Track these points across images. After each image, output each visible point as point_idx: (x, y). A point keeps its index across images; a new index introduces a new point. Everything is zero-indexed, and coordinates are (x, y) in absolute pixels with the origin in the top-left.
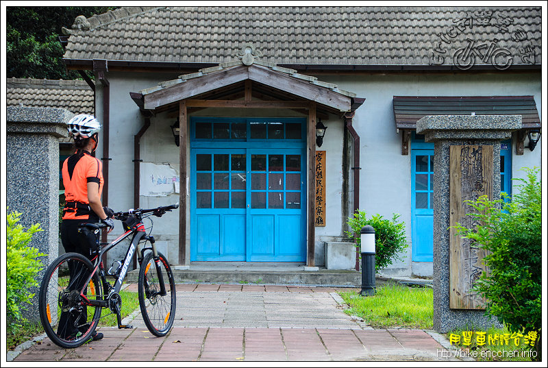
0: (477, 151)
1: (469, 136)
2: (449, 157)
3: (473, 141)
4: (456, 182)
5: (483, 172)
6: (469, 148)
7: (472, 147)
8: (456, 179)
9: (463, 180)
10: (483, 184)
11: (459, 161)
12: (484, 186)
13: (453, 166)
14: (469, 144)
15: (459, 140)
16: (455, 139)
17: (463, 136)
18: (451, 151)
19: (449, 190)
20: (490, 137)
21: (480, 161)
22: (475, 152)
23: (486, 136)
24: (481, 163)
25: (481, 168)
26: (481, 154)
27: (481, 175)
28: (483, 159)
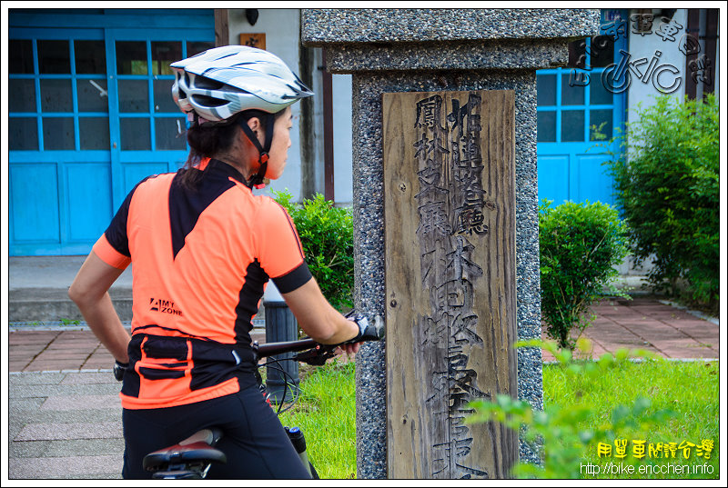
0: (465, 110)
1: (440, 62)
2: (381, 127)
3: (452, 77)
4: (405, 208)
5: (484, 173)
6: (439, 100)
7: (449, 95)
8: (403, 197)
9: (424, 201)
10: (485, 212)
11: (410, 141)
12: (489, 217)
13: (392, 157)
14: (442, 85)
15: (410, 73)
16: (399, 73)
17: (421, 61)
18: (386, 111)
19: (382, 233)
20: (503, 65)
21: (473, 140)
22: (459, 113)
23: (492, 61)
24: (477, 146)
25: (478, 163)
26: (477, 117)
27: (479, 184)
28: (483, 133)
